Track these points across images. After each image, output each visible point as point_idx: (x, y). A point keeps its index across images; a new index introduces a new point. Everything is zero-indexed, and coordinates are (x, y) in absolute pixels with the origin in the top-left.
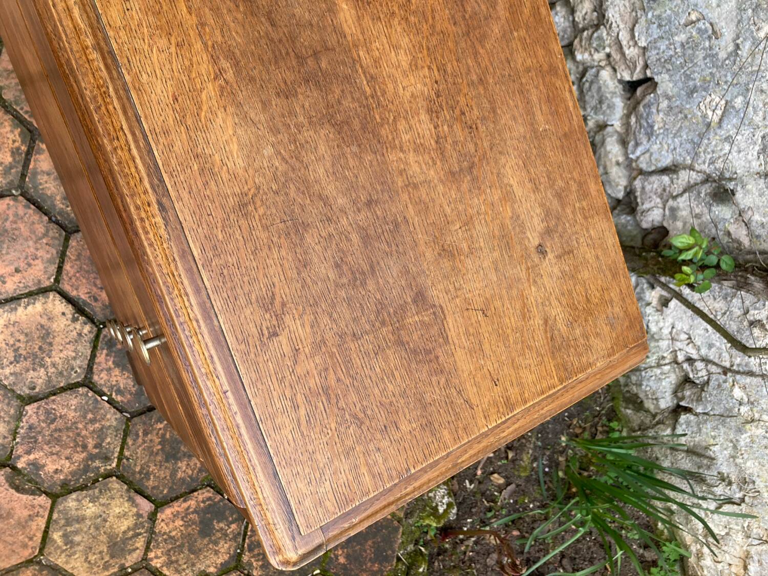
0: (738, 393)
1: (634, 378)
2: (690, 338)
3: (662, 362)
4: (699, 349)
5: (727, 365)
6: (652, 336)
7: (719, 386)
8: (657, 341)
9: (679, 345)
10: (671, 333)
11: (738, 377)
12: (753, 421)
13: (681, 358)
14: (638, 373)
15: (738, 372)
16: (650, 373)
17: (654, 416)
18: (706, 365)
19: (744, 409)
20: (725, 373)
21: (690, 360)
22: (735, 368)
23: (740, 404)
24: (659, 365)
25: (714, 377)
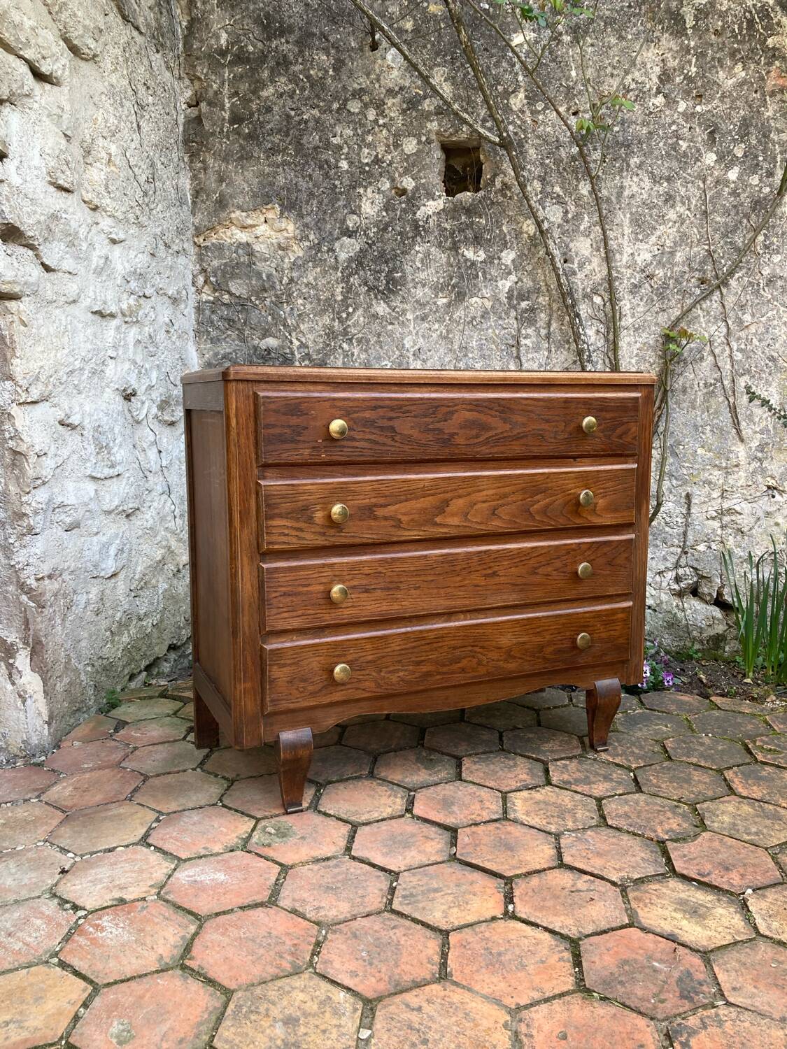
0: (702, 548)
1: (695, 633)
2: (659, 573)
3: (681, 607)
4: (668, 569)
5: (679, 550)
6: (658, 605)
7: (697, 560)
8: (662, 602)
9: (664, 584)
10: (655, 589)
11: (688, 543)
12: (722, 542)
13: (676, 587)
14: (691, 628)
15: (684, 542)
16: (690, 617)
17: (730, 627)
18: (680, 566)
19: (714, 546)
20: (686, 553)
21: (678, 579)
22: (681, 544)
23: (710, 547)
24: (683, 610)
25: (690, 563)
